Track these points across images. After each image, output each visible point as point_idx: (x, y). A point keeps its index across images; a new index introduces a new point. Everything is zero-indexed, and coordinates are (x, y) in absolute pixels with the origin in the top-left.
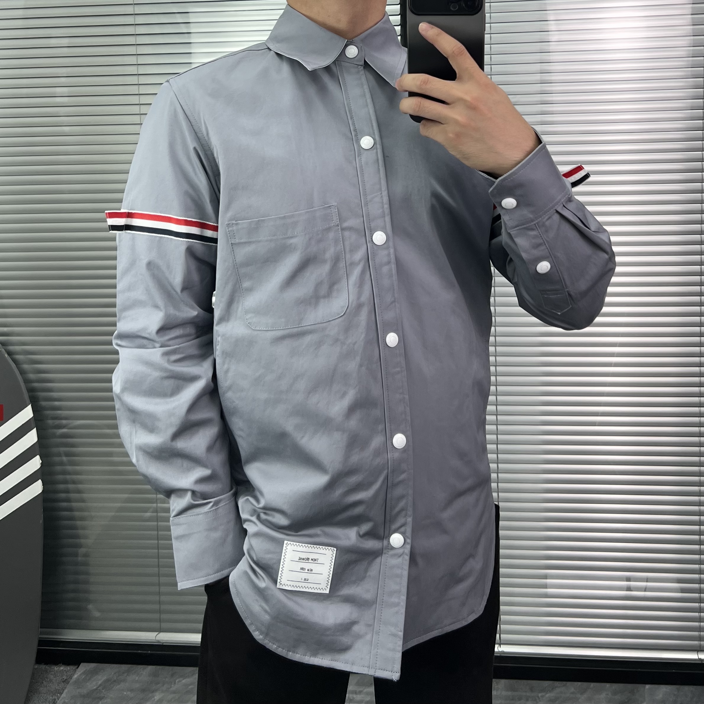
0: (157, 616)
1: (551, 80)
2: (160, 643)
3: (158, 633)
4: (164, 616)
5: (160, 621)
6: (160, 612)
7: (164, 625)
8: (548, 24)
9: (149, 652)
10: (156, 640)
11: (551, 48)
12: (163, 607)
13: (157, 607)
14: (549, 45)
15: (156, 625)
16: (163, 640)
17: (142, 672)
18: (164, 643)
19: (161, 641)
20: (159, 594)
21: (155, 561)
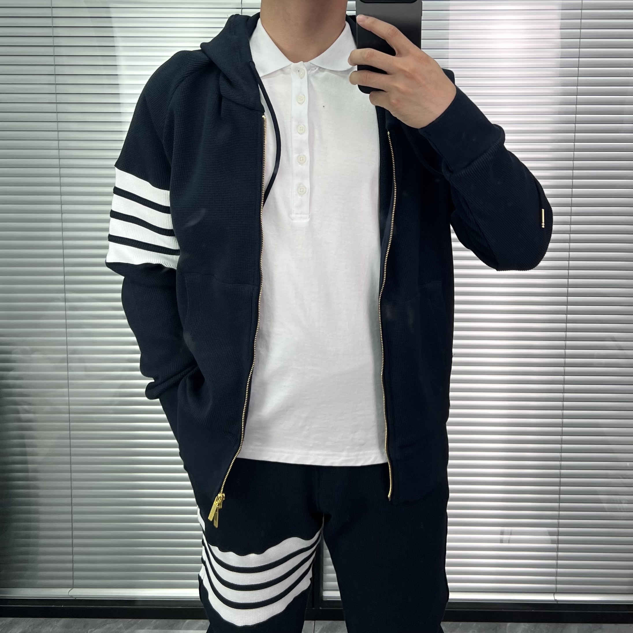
0: (70, 573)
2: (73, 597)
3: (70, 589)
4: (76, 573)
5: (73, 578)
6: (73, 570)
7: (76, 582)
9: (63, 606)
10: (69, 595)
12: (76, 565)
13: (70, 565)
15: (70, 582)
17: (56, 624)
19: (75, 596)
20: (72, 554)
21: (69, 525)
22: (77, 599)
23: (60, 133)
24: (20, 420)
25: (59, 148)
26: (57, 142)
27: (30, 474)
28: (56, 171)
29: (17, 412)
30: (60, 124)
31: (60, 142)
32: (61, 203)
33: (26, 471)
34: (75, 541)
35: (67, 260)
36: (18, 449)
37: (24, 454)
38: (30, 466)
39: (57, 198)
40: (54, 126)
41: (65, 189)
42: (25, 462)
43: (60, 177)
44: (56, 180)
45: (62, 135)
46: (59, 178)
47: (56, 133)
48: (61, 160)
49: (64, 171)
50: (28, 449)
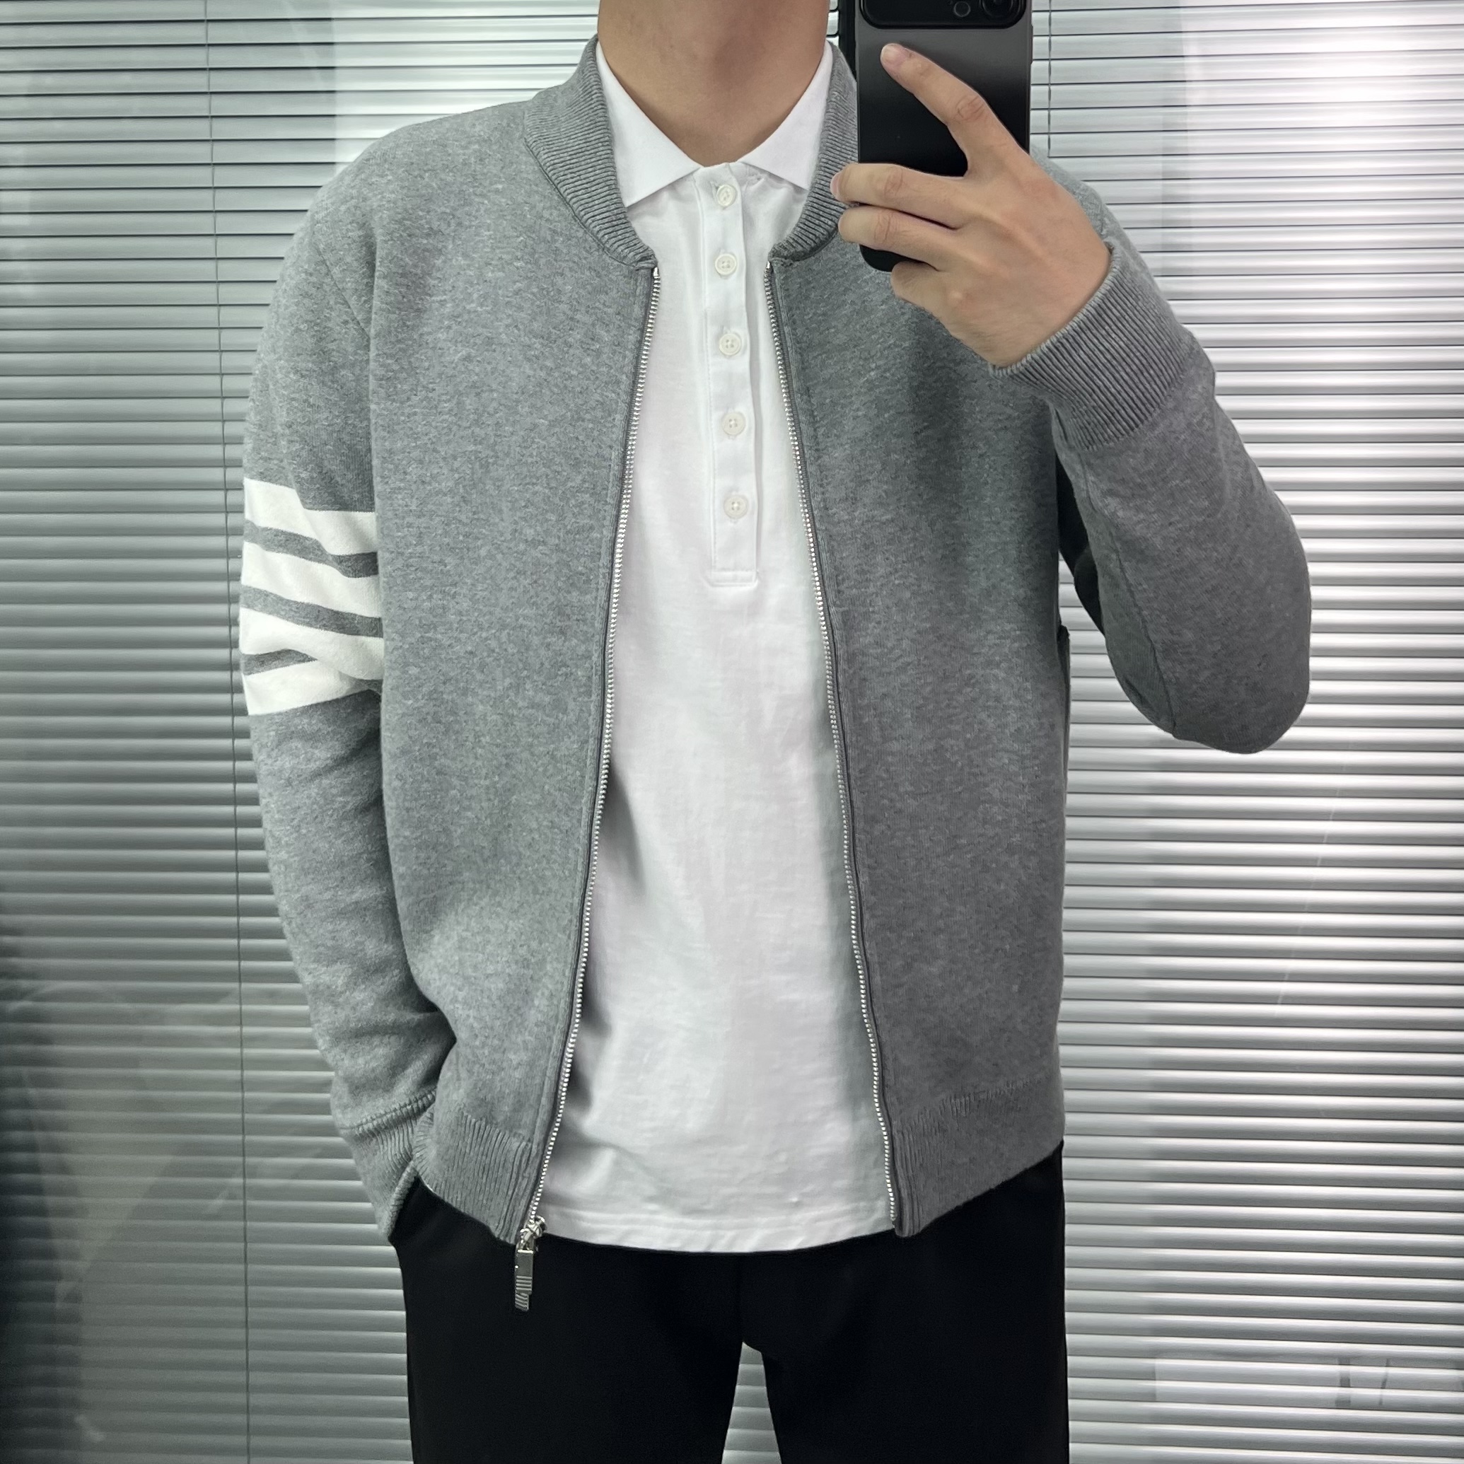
1: (1188, 196)
8: (1183, 65)
11: (1188, 121)
14: (1186, 114)
20: (248, 1388)
21: (238, 1313)
23: (222, 308)
25: (222, 349)
26: (216, 332)
28: (213, 406)
31: (224, 332)
34: (256, 1356)
39: (218, 474)
40: (207, 293)
43: (224, 421)
45: (229, 316)
46: (220, 424)
47: (215, 310)
48: (225, 378)
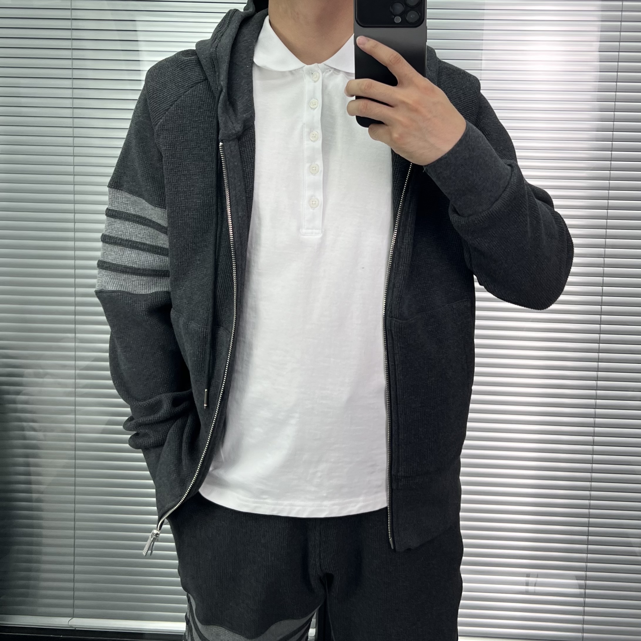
0: (70, 602)
2: (72, 627)
3: (70, 618)
4: (77, 602)
5: (73, 606)
6: (74, 598)
7: (77, 611)
9: (61, 636)
10: (68, 625)
12: (77, 594)
13: (71, 593)
15: (69, 611)
16: (76, 625)
18: (76, 628)
19: (74, 626)
20: (74, 581)
21: (71, 550)
22: (76, 629)
23: (75, 139)
24: (25, 438)
25: (75, 155)
26: (72, 148)
27: (35, 496)
28: (70, 178)
29: (23, 429)
30: (75, 129)
31: (76, 148)
32: (74, 212)
33: (29, 491)
34: (77, 567)
35: (78, 271)
36: (22, 469)
37: (29, 474)
38: (34, 487)
39: (70, 206)
40: (69, 132)
41: (78, 197)
42: (29, 483)
43: (75, 185)
44: (70, 188)
45: (78, 141)
46: (73, 186)
47: (72, 138)
48: (75, 167)
49: (78, 178)
50: (32, 469)
